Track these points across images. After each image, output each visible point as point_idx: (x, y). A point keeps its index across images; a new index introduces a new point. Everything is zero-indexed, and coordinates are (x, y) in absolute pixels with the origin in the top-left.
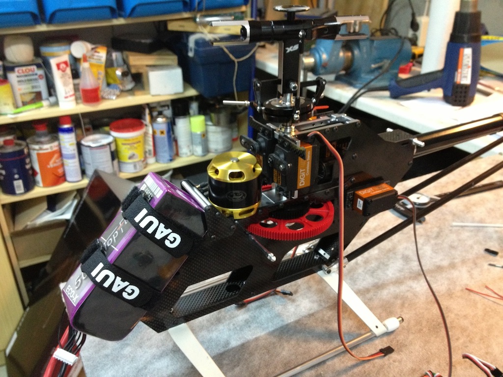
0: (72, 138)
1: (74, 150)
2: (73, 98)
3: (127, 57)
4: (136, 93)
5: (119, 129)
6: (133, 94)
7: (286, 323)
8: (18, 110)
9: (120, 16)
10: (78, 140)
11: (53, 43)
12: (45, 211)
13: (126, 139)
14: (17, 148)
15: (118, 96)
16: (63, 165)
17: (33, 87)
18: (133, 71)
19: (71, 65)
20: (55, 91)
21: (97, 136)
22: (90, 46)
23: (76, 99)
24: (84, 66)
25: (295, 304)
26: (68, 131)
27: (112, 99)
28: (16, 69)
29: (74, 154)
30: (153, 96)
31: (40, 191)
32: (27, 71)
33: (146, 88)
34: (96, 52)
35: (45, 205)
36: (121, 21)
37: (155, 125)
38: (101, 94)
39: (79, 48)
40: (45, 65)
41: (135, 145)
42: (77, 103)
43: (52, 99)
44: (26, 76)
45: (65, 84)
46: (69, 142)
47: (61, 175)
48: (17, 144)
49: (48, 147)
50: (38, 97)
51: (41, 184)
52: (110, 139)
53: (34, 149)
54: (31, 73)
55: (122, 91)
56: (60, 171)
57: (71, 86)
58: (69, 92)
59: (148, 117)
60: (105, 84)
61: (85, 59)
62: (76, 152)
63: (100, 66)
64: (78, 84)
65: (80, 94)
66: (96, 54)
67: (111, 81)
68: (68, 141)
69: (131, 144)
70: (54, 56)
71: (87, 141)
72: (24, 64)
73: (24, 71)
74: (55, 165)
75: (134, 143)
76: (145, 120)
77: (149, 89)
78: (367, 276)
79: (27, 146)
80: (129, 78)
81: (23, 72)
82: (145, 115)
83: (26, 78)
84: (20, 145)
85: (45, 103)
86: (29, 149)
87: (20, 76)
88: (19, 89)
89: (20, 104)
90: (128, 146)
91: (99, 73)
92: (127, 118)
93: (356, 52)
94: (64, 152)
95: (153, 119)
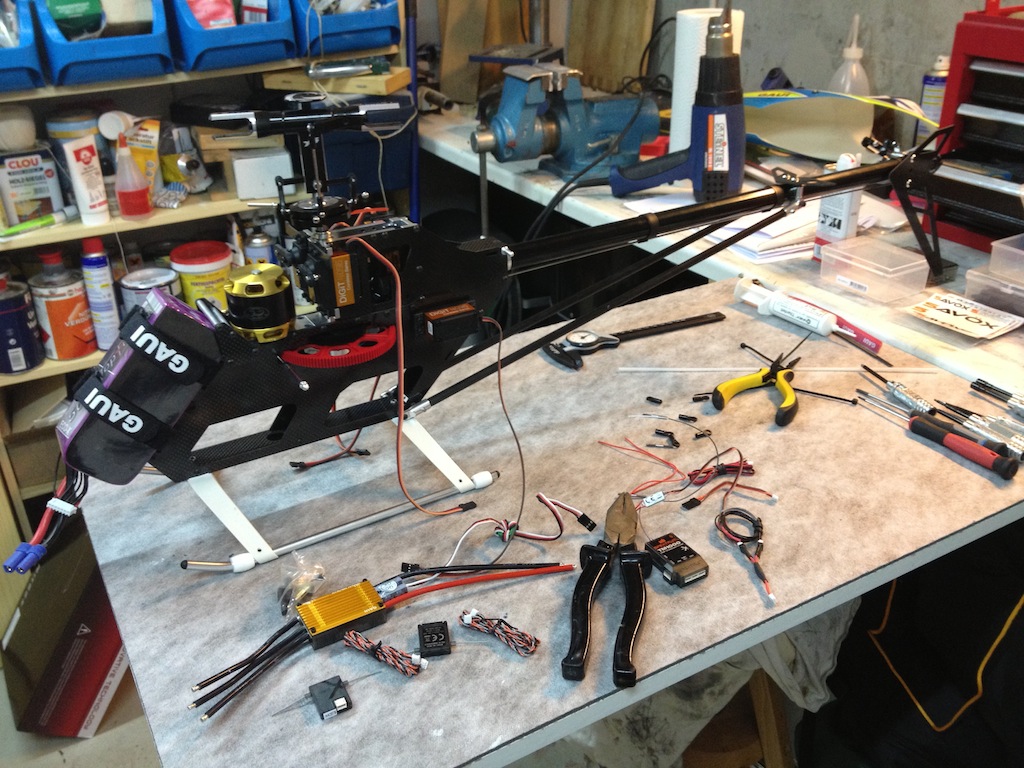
0: (105, 275)
1: (109, 295)
2: (105, 207)
3: (197, 136)
4: (213, 196)
5: (186, 259)
6: (210, 200)
7: (354, 484)
8: (12, 230)
9: (180, 68)
10: (116, 279)
11: (69, 116)
12: (63, 402)
13: (198, 275)
14: (12, 294)
15: (182, 203)
16: (91, 321)
17: (36, 191)
18: (208, 159)
19: (100, 152)
20: (74, 197)
21: (149, 272)
22: (131, 119)
23: (111, 209)
24: (122, 153)
25: (373, 465)
26: (99, 263)
27: (173, 208)
28: (7, 161)
29: (109, 302)
30: (242, 200)
31: (53, 366)
32: (26, 163)
33: (230, 186)
34: (141, 129)
35: (63, 392)
36: (181, 77)
37: (249, 251)
38: (152, 200)
39: (112, 124)
40: (56, 153)
41: (215, 286)
42: (112, 216)
43: (70, 211)
44: (24, 172)
45: (90, 185)
46: (100, 282)
47: (89, 339)
48: (12, 288)
49: (65, 291)
50: (45, 208)
51: (55, 356)
52: (172, 276)
53: (42, 296)
54: (32, 167)
55: (190, 194)
56: (87, 331)
57: (101, 188)
58: (98, 198)
59: (236, 238)
60: (160, 183)
61: (123, 141)
62: (112, 299)
63: (150, 153)
64: (113, 184)
65: (116, 200)
66: (142, 132)
67: (170, 177)
68: (98, 281)
69: (207, 283)
70: (70, 138)
71: (131, 281)
72: (20, 152)
73: (20, 164)
74: (78, 322)
75: (213, 283)
76: (231, 242)
77: (236, 190)
78: (477, 433)
79: (30, 290)
80: (202, 170)
81: (18, 166)
82: (232, 234)
83: (24, 176)
84: (17, 289)
85: (57, 217)
86: (32, 295)
87: (14, 173)
88: (13, 195)
89: (15, 219)
90: (203, 288)
91: (148, 165)
92: (201, 240)
93: (564, 123)
94: (93, 299)
95: (246, 240)
